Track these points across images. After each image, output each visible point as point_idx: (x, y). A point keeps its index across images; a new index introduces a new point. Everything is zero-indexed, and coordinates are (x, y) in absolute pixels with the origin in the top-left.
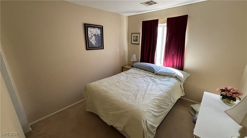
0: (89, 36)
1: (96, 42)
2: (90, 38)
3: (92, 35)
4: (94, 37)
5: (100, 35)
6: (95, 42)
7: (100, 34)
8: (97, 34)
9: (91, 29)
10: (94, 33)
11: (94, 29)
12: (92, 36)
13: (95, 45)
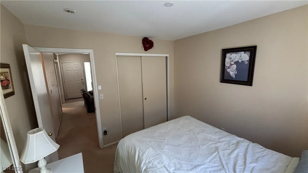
0: (226, 64)
1: (237, 72)
2: (228, 68)
3: (233, 63)
4: (235, 66)
5: (247, 63)
6: (235, 72)
7: (247, 61)
8: (241, 60)
9: (231, 55)
10: (236, 60)
11: (236, 53)
12: (232, 65)
13: (234, 77)
